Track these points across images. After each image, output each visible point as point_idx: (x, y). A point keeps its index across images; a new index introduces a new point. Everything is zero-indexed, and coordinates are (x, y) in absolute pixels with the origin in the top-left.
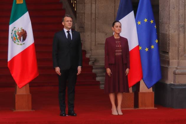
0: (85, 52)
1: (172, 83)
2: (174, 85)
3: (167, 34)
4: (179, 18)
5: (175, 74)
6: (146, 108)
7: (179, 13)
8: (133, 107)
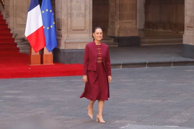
0: (9, 30)
1: (64, 48)
2: (65, 50)
3: (60, 19)
4: (67, 9)
5: (65, 43)
6: (48, 64)
7: (67, 5)
8: (40, 63)
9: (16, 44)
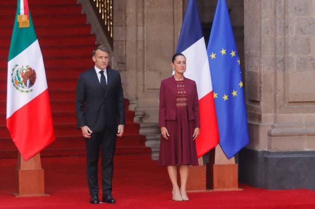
0: (127, 102)
1: (266, 149)
2: (268, 153)
3: (256, 74)
4: (276, 48)
5: (270, 135)
6: (226, 190)
7: (275, 40)
8: (205, 187)
9: (143, 139)
